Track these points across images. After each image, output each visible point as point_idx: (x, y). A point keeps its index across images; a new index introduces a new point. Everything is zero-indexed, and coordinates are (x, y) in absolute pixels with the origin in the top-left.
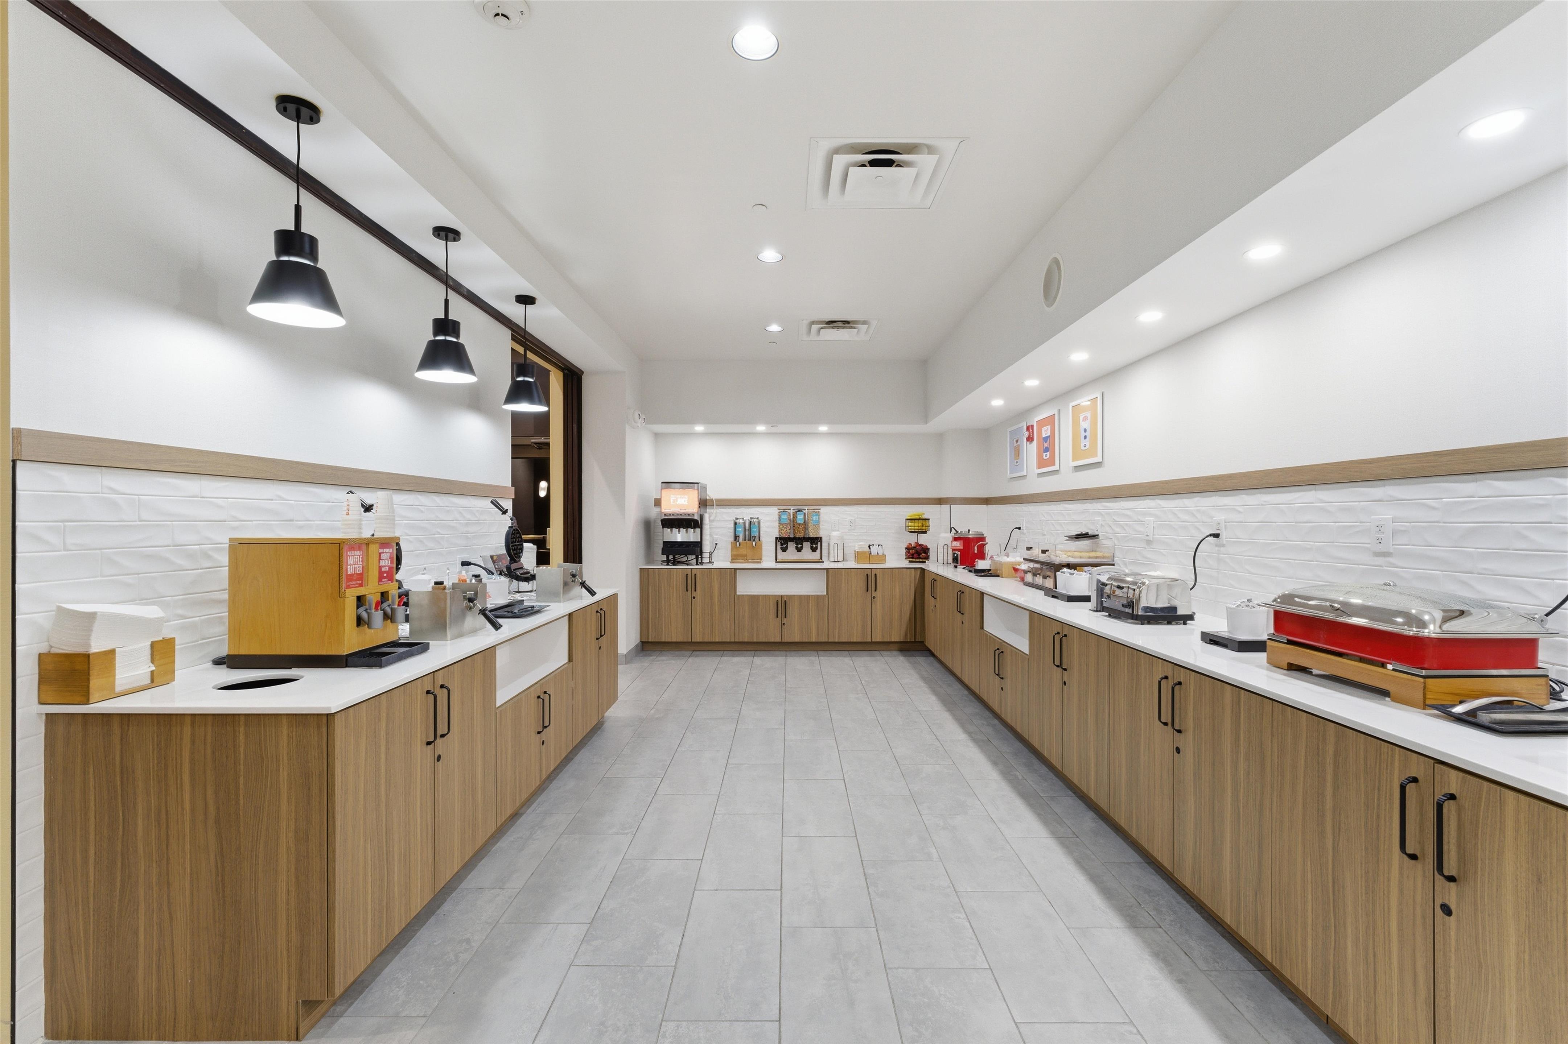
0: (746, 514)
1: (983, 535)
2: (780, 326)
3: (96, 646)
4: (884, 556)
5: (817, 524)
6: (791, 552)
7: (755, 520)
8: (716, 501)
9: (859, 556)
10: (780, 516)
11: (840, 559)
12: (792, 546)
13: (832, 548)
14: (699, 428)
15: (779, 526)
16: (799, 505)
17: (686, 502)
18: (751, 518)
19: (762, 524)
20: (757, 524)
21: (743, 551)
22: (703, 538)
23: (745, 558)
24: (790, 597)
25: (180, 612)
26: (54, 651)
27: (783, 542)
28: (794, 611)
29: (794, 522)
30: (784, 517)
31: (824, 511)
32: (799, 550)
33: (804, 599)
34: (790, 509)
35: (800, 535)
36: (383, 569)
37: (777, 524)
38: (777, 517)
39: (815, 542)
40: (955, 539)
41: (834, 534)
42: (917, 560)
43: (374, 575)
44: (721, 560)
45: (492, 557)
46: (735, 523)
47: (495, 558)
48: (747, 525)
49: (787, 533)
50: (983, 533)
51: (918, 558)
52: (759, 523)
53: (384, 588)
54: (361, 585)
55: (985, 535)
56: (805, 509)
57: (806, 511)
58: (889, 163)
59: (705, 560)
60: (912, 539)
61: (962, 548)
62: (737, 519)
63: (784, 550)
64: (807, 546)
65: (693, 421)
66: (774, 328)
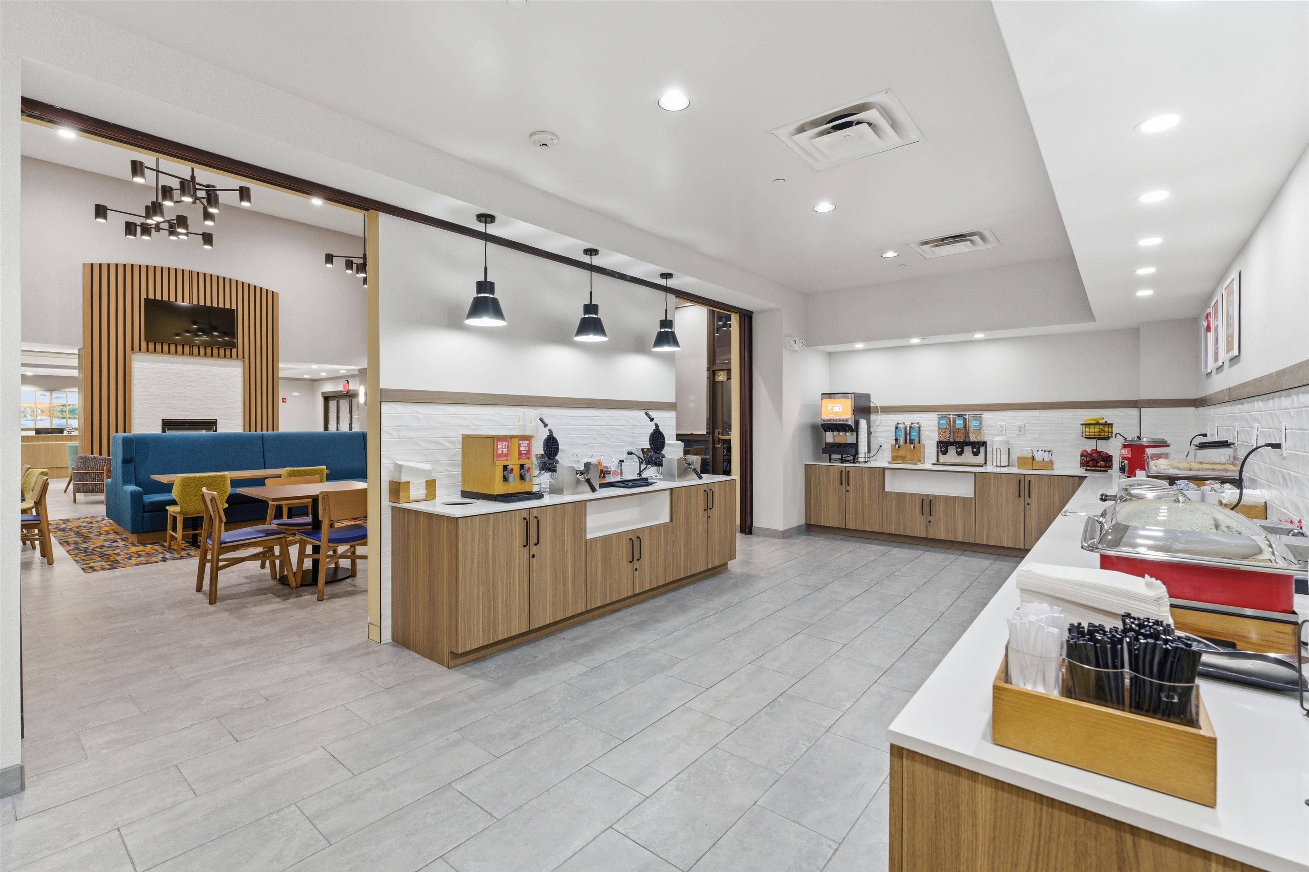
0: (907, 419)
1: (1166, 442)
2: (895, 252)
3: (404, 479)
4: (1051, 462)
5: (979, 429)
6: (952, 456)
7: (915, 425)
8: (880, 408)
9: (1022, 461)
10: (939, 421)
11: (1005, 463)
12: (952, 450)
13: (994, 452)
14: (859, 346)
15: (939, 431)
16: (961, 410)
17: (841, 409)
18: (912, 424)
19: (922, 429)
20: (916, 429)
21: (902, 453)
22: (859, 440)
23: (904, 459)
24: (935, 496)
25: (447, 468)
26: (394, 480)
27: (943, 447)
28: (940, 510)
29: (951, 427)
30: (943, 422)
31: (987, 416)
32: (960, 453)
33: (950, 500)
34: (950, 415)
35: (961, 438)
36: (522, 452)
37: (936, 429)
38: (936, 422)
39: (978, 446)
40: (1125, 446)
41: (998, 439)
42: (1092, 468)
43: (515, 454)
44: (882, 460)
45: (642, 450)
46: (896, 428)
47: (645, 450)
48: (908, 429)
49: (946, 437)
50: (1166, 440)
51: (1094, 466)
52: (919, 428)
53: (522, 462)
54: (507, 460)
55: (1168, 442)
56: (966, 415)
57: (967, 417)
58: (849, 125)
59: (861, 460)
60: (1090, 446)
61: (1129, 456)
62: (898, 424)
63: (945, 453)
64: (968, 450)
65: (852, 340)
66: (890, 254)
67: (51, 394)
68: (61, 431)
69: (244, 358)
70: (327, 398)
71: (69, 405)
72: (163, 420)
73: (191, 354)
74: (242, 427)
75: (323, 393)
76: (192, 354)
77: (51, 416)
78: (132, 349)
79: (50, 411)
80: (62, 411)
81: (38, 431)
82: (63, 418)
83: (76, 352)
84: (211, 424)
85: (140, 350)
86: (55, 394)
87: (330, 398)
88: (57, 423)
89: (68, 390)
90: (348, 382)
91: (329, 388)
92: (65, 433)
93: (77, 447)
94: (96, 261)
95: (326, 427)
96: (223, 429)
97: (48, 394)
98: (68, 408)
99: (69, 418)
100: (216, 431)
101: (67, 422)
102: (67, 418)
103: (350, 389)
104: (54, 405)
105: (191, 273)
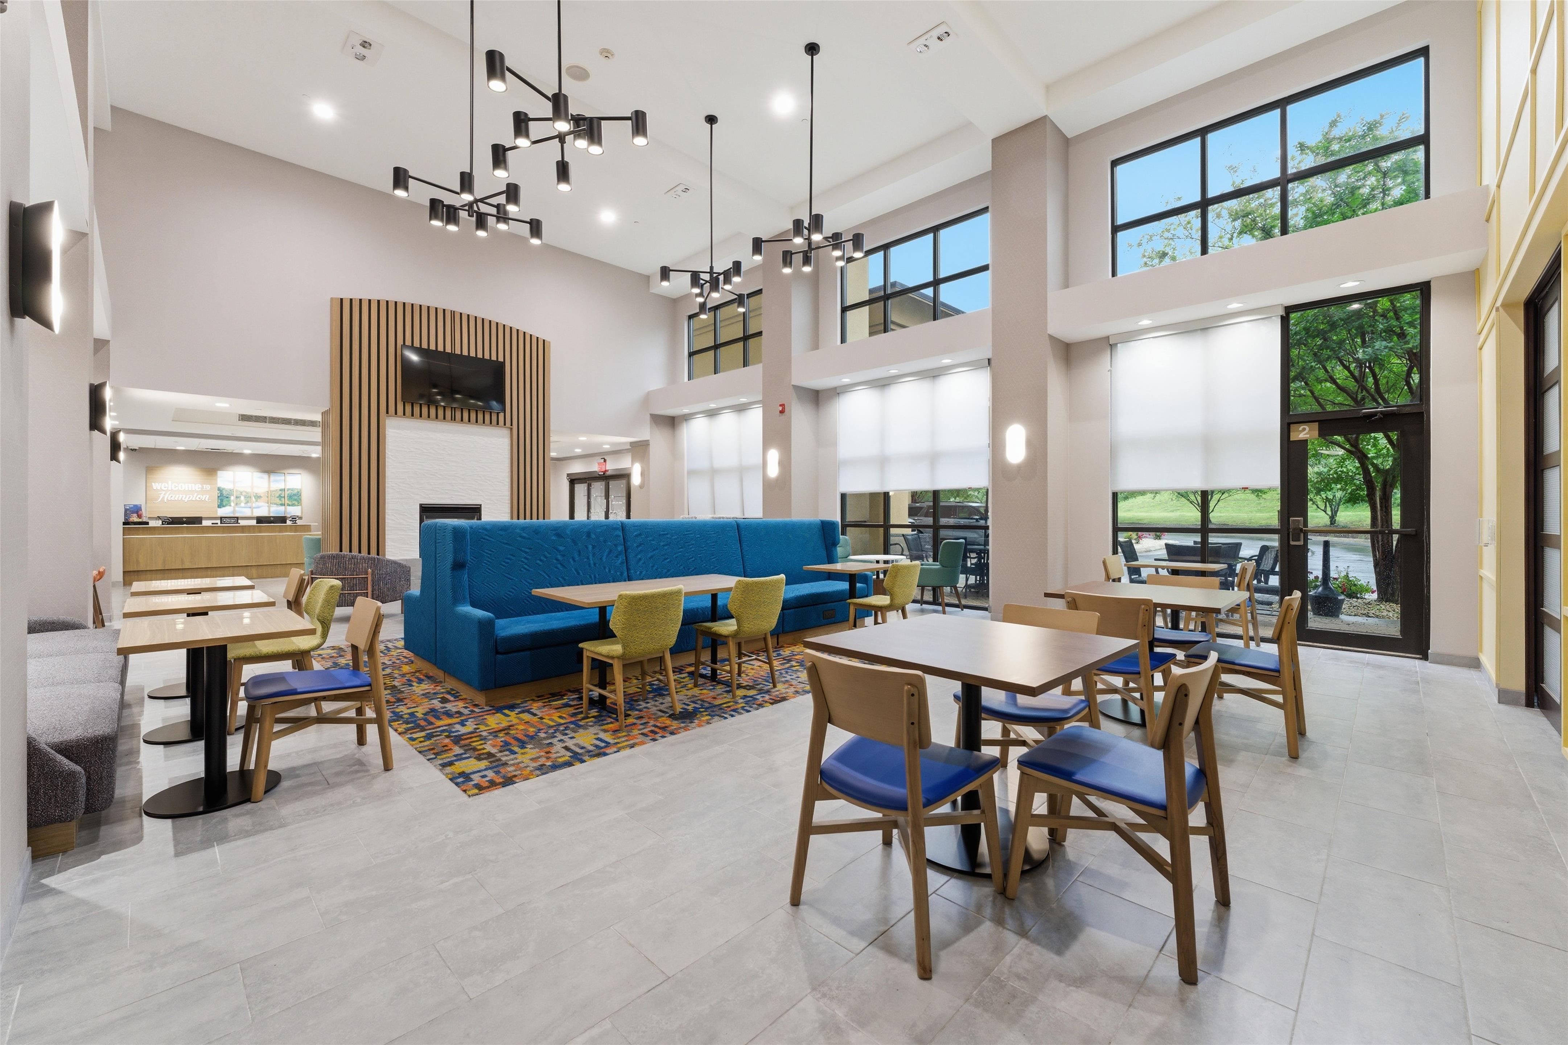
67: (269, 477)
68: (283, 520)
69: (512, 425)
70: (573, 481)
71: (288, 490)
72: (421, 505)
73: (453, 419)
74: (509, 515)
75: (568, 475)
76: (455, 420)
77: (270, 503)
78: (387, 412)
79: (268, 497)
80: (280, 497)
81: (260, 520)
82: (282, 505)
83: (318, 418)
84: (474, 511)
85: (396, 413)
86: (273, 477)
87: (575, 481)
88: (276, 511)
89: (286, 471)
90: (605, 461)
91: (578, 468)
92: (289, 523)
93: (320, 539)
94: (346, 296)
95: (572, 516)
96: (489, 516)
97: (266, 476)
98: (287, 493)
99: (289, 505)
100: (480, 519)
101: (286, 509)
102: (286, 504)
103: (607, 469)
104: (272, 489)
105: (453, 313)
